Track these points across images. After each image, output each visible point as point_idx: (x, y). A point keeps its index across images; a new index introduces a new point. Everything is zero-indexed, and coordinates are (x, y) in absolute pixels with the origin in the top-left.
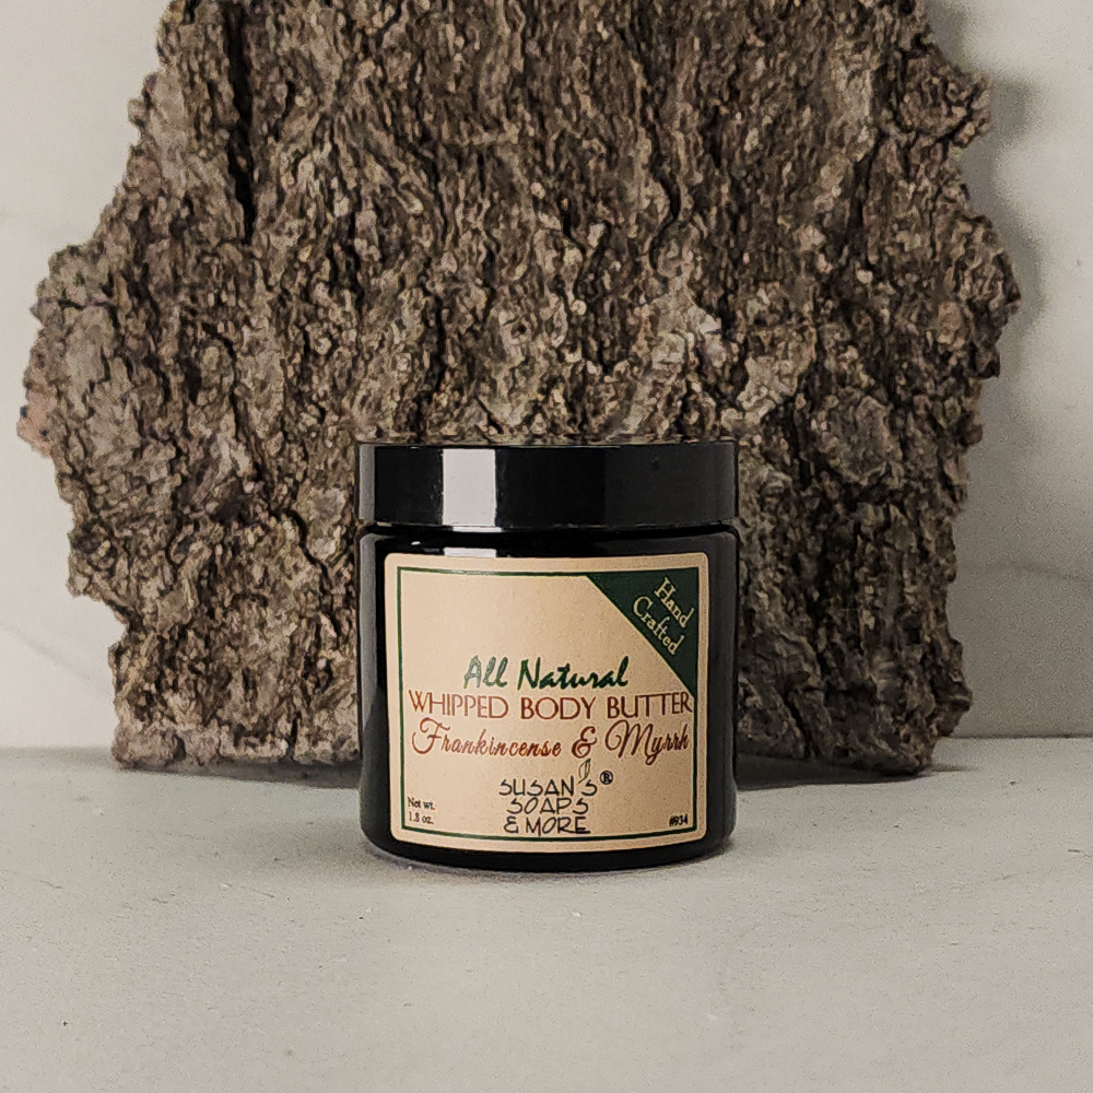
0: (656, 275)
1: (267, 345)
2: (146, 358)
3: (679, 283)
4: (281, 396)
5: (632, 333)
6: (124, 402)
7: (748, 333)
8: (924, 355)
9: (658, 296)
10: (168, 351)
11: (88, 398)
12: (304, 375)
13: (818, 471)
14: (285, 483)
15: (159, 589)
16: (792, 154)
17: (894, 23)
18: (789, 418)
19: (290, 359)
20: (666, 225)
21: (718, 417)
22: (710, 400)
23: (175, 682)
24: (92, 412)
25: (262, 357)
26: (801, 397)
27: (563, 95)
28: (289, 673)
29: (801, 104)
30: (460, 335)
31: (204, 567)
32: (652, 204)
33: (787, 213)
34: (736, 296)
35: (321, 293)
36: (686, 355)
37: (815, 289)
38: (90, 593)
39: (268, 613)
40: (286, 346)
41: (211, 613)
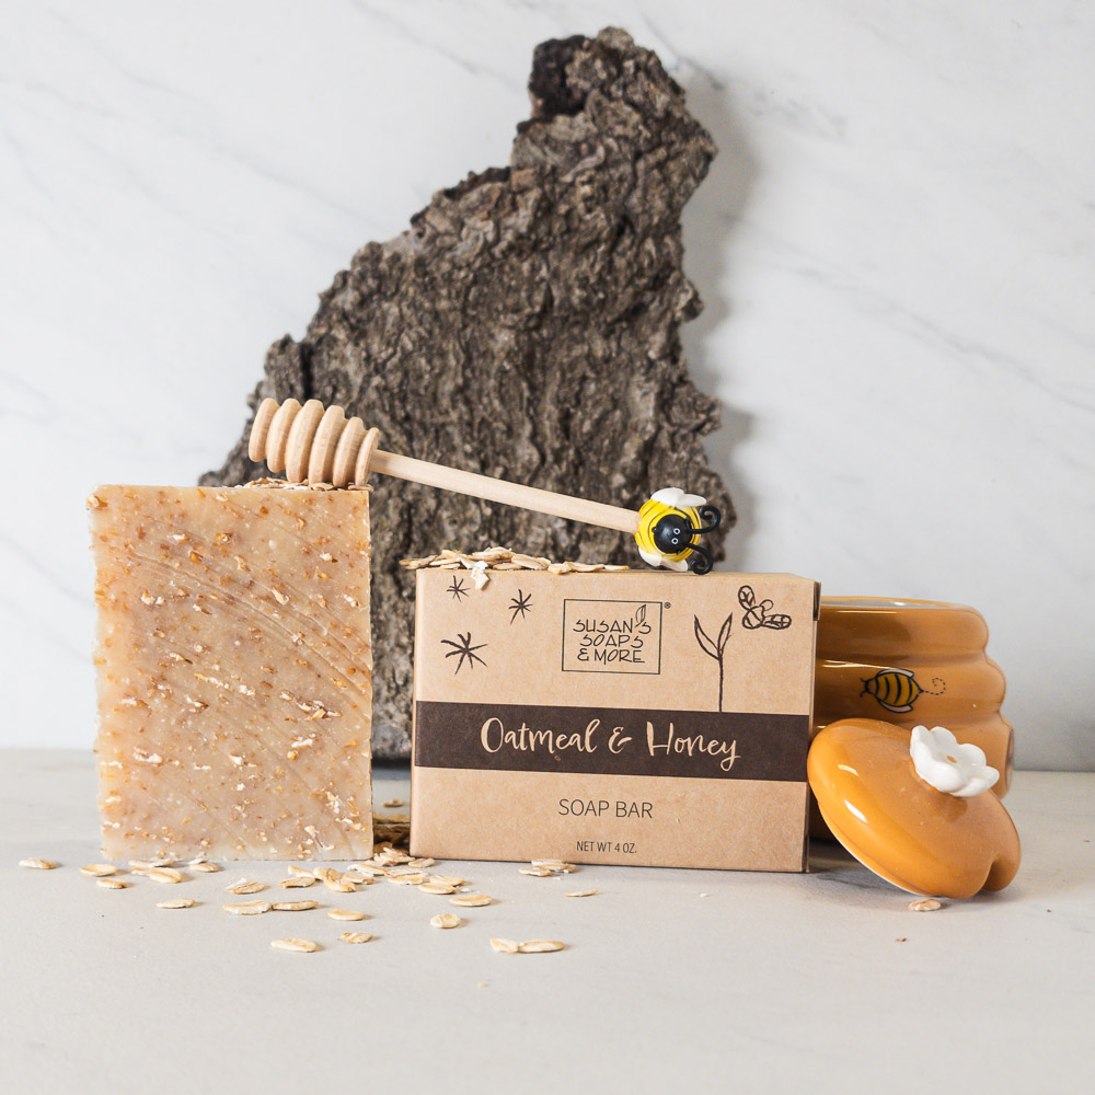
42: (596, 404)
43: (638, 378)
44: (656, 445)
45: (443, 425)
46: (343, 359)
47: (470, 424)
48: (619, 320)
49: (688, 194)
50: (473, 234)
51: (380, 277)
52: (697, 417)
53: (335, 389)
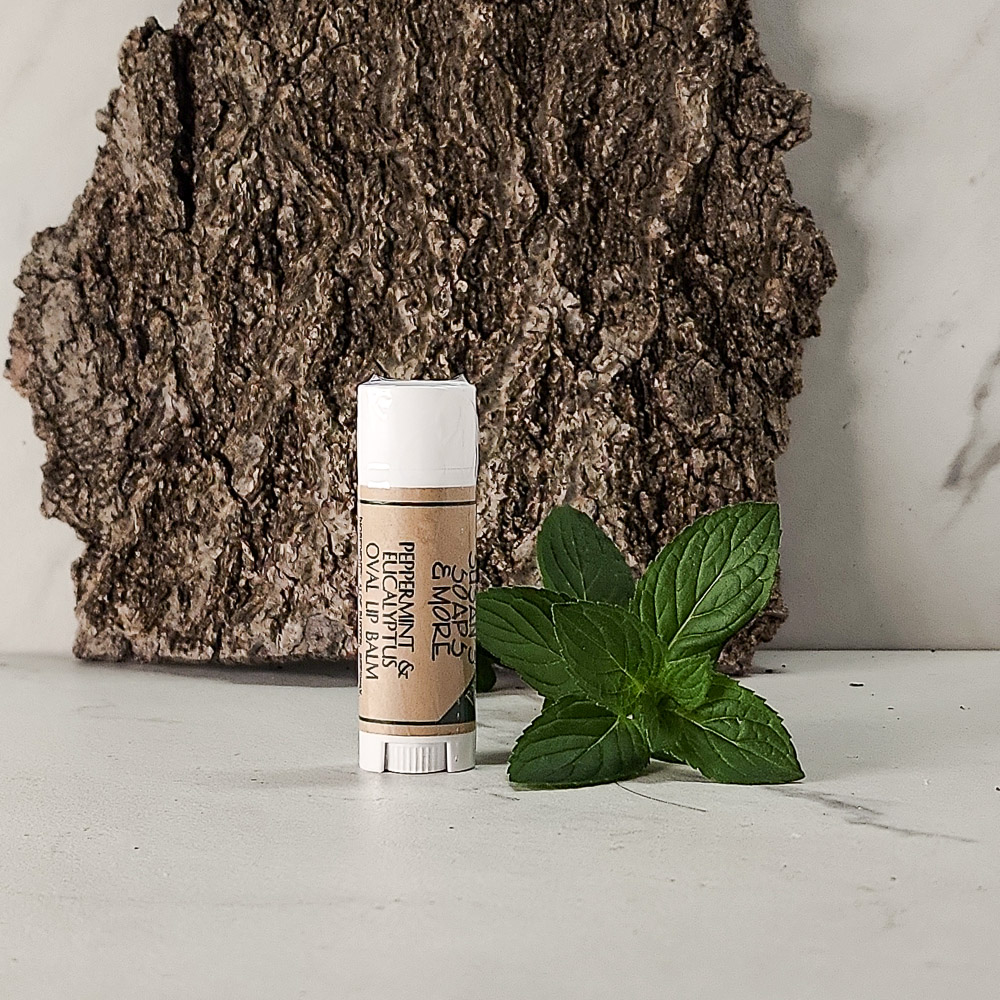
0: (527, 260)
1: (203, 317)
2: (106, 324)
3: (547, 265)
4: (213, 358)
5: (506, 308)
6: (88, 359)
7: (604, 307)
8: (753, 323)
9: (527, 277)
10: (123, 318)
11: (58, 356)
12: (232, 342)
13: (659, 423)
14: (216, 430)
15: (113, 516)
16: (641, 158)
17: (728, 50)
18: (636, 378)
19: (221, 329)
20: (536, 216)
21: (576, 378)
22: (570, 363)
23: (124, 594)
24: (62, 367)
25: (199, 326)
26: (646, 360)
27: (451, 110)
28: (216, 590)
29: (650, 117)
30: (363, 309)
31: (149, 499)
32: (523, 200)
33: (637, 207)
34: (594, 275)
35: (247, 273)
36: (550, 326)
37: (660, 270)
38: (57, 517)
39: (199, 539)
40: (217, 318)
41: (155, 537)
43: (685, 68)
45: (392, 155)
46: (236, 60)
52: (774, 125)
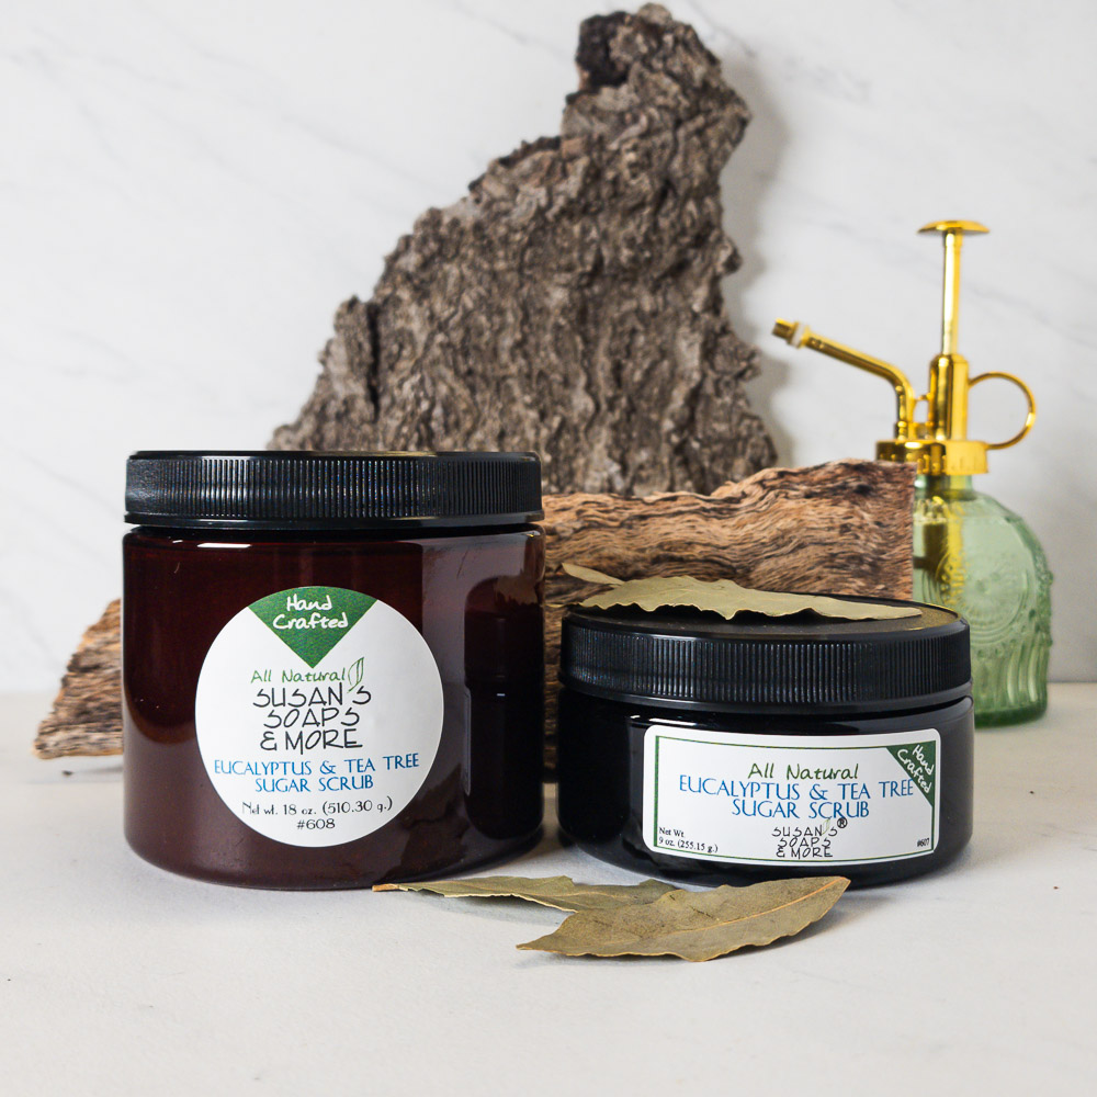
0: (587, 442)
3: (599, 446)
5: (574, 472)
7: (635, 472)
9: (588, 453)
17: (710, 320)
20: (593, 418)
27: (541, 352)
29: (663, 358)
32: (586, 407)
33: (656, 412)
34: (629, 454)
36: (602, 482)
37: (670, 451)
42: (646, 354)
43: (684, 330)
44: (702, 392)
45: (505, 378)
46: (408, 318)
47: (529, 376)
48: (664, 276)
49: (725, 157)
50: (527, 200)
51: (441, 240)
52: (739, 365)
53: (401, 347)
